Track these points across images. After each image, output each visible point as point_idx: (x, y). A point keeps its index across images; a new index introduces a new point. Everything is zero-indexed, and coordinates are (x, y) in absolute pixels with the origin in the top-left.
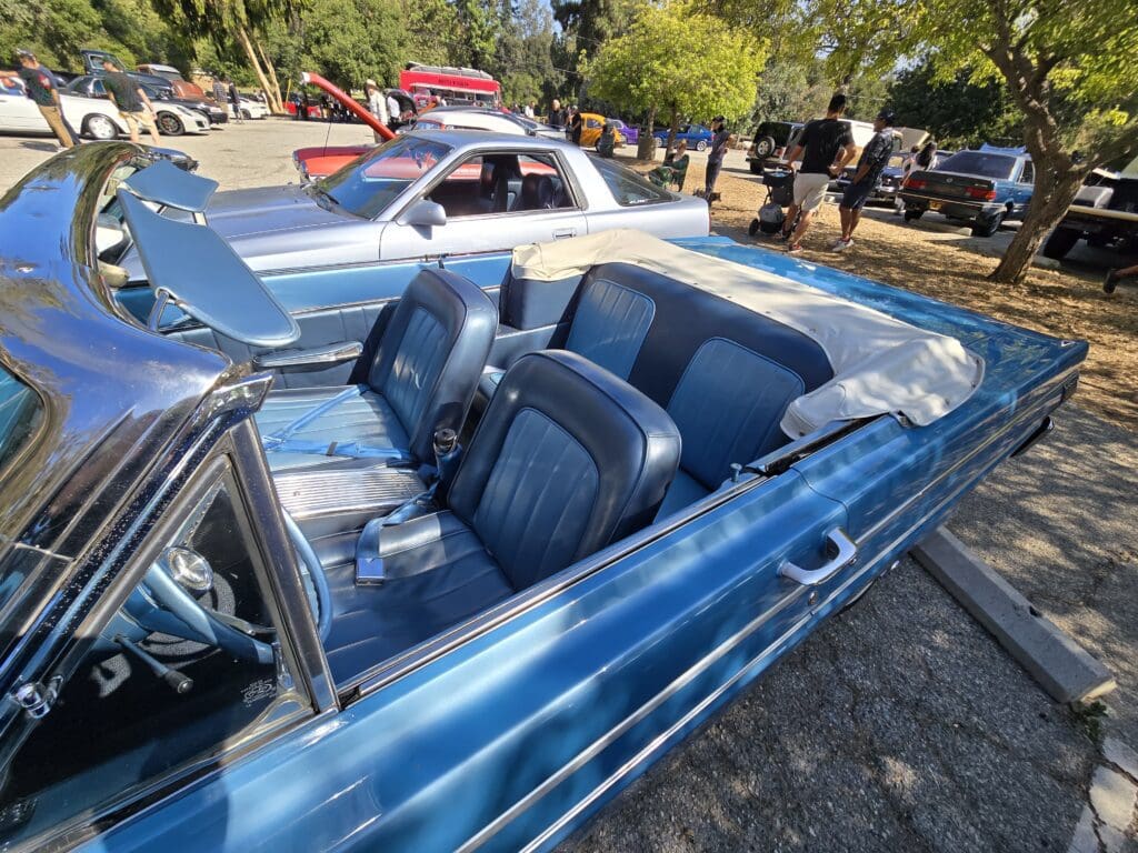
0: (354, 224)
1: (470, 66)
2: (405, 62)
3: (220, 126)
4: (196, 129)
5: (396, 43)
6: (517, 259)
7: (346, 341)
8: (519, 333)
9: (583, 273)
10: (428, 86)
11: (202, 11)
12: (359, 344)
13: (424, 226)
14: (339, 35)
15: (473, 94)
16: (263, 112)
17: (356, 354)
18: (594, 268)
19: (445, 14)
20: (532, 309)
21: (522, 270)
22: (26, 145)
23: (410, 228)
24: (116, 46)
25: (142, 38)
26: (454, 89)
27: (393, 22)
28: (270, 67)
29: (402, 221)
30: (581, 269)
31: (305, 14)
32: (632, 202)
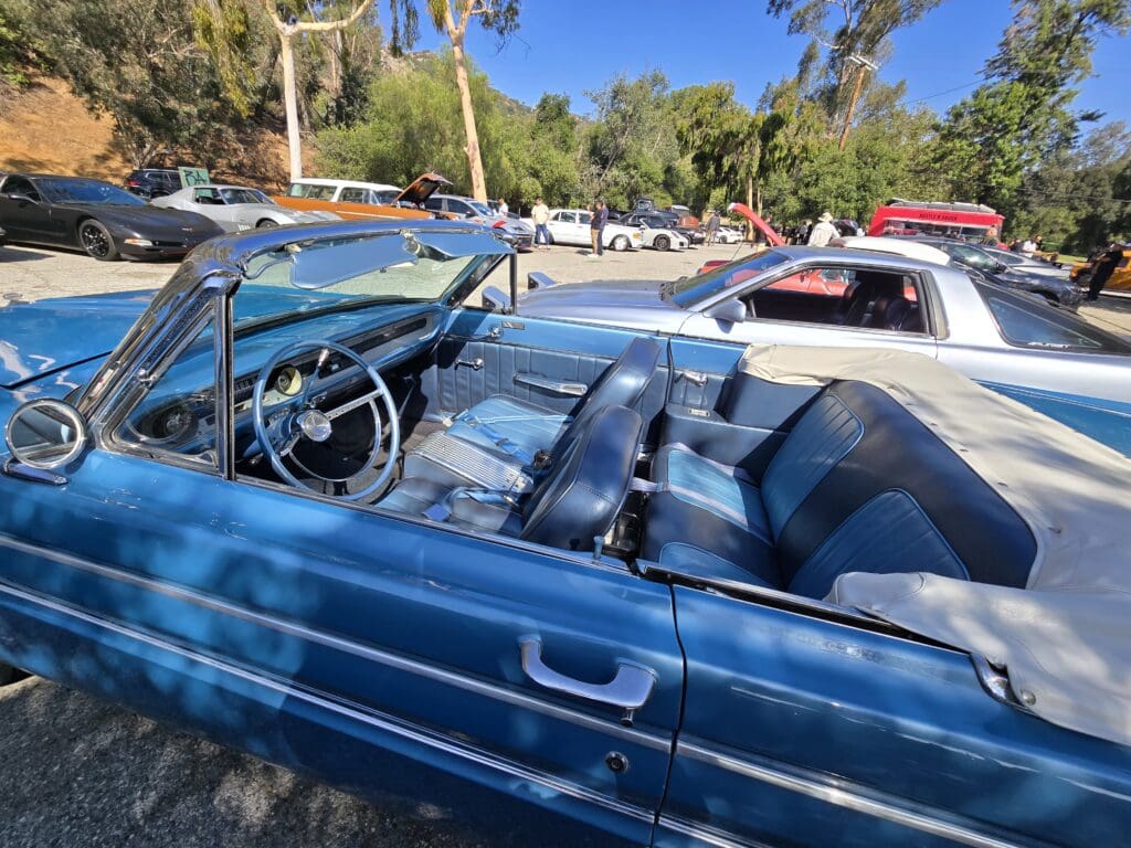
0: (670, 309)
1: (974, 201)
2: (885, 200)
3: (698, 246)
4: (677, 247)
5: (885, 183)
6: (748, 352)
7: (578, 381)
8: (726, 424)
9: (822, 384)
10: (905, 220)
11: (726, 169)
12: (585, 387)
13: (726, 322)
14: (829, 178)
15: (959, 228)
16: (737, 238)
17: (580, 394)
18: (836, 382)
19: (962, 153)
20: (746, 405)
21: (745, 364)
22: (579, 252)
23: (714, 321)
24: (664, 195)
25: (683, 189)
26: (935, 223)
27: (891, 165)
28: (760, 206)
29: (707, 314)
30: (820, 380)
31: (806, 164)
32: (1034, 344)
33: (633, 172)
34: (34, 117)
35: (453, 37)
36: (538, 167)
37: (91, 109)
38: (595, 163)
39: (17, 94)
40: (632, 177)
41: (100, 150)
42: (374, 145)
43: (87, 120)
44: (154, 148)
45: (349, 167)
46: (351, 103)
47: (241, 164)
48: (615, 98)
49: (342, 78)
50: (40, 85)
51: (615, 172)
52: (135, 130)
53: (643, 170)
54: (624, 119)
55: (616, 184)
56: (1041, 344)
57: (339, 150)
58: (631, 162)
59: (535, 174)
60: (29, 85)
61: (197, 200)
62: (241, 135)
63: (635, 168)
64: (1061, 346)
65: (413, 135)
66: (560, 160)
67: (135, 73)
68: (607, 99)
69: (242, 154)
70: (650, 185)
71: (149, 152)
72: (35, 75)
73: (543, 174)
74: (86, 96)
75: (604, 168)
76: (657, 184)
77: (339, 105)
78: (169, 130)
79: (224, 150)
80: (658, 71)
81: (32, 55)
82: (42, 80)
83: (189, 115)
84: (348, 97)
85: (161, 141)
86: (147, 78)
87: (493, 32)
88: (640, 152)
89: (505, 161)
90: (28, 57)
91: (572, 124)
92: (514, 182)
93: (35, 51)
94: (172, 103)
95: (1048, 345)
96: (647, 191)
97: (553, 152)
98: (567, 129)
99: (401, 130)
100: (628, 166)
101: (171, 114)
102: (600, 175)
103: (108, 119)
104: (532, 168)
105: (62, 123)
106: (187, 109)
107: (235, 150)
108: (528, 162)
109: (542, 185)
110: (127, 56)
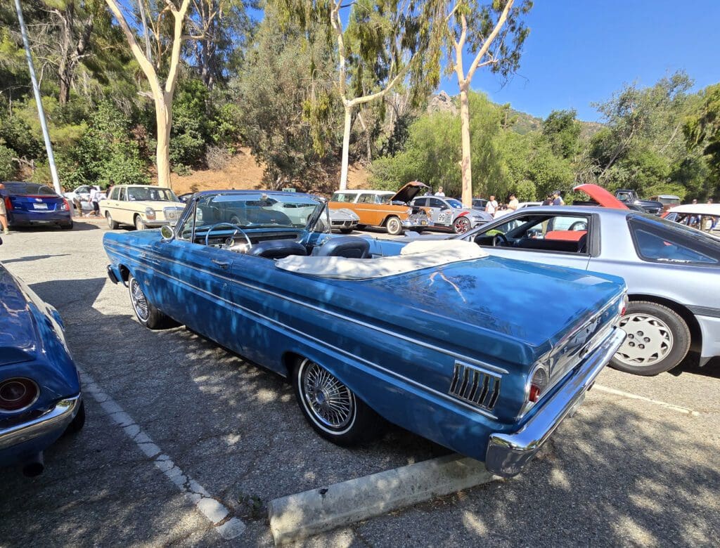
32: (661, 259)
33: (634, 168)
34: (235, 169)
35: (461, 85)
36: (534, 171)
37: (258, 162)
38: (595, 163)
39: (230, 158)
40: (633, 173)
41: (257, 183)
42: (407, 166)
43: (255, 167)
44: (282, 179)
45: (388, 182)
46: (398, 139)
47: (325, 186)
48: (621, 105)
49: (395, 123)
50: (240, 152)
51: (615, 169)
52: (275, 170)
53: (647, 166)
54: (630, 122)
55: (615, 180)
56: (667, 260)
57: (383, 172)
58: (634, 159)
59: (532, 177)
60: (236, 153)
61: (285, 206)
62: (329, 168)
63: (638, 164)
64: (684, 261)
65: (434, 156)
66: (556, 164)
67: (278, 139)
68: (613, 107)
69: (326, 179)
70: (653, 178)
71: (279, 182)
72: (239, 147)
73: (539, 177)
74: (256, 155)
75: (603, 167)
76: (661, 178)
77: (391, 142)
78: (289, 168)
79: (317, 178)
80: (679, 73)
81: (240, 137)
82: (241, 149)
83: (300, 159)
84: (397, 136)
85: (285, 176)
86: (283, 141)
87: (499, 74)
88: (645, 150)
89: (505, 169)
90: (237, 138)
91: (576, 134)
92: (511, 186)
93: (241, 135)
94: (292, 154)
95: (672, 260)
96: (649, 184)
97: (551, 157)
98: (570, 137)
99: (426, 154)
100: (631, 163)
101: (291, 159)
102: (597, 174)
103: (264, 166)
104: (529, 172)
105: (245, 170)
106: (299, 156)
107: (323, 177)
108: (526, 168)
109: (536, 185)
110: (276, 131)
